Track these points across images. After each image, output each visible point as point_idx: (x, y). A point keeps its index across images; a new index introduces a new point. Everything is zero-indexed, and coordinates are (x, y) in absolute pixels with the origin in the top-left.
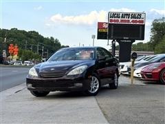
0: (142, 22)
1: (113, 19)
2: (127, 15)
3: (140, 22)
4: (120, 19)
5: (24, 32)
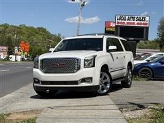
0: (147, 24)
1: (120, 21)
2: (133, 18)
3: (144, 24)
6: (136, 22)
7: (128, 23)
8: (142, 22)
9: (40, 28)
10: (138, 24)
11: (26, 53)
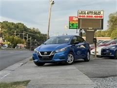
0: (102, 17)
2: (91, 12)
6: (94, 16)
7: (87, 16)
10: (95, 17)
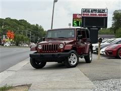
0: (106, 15)
1: (85, 13)
2: (95, 10)
4: (90, 14)
5: (15, 20)
8: (103, 14)
9: (21, 20)
10: (99, 15)
11: (11, 40)
